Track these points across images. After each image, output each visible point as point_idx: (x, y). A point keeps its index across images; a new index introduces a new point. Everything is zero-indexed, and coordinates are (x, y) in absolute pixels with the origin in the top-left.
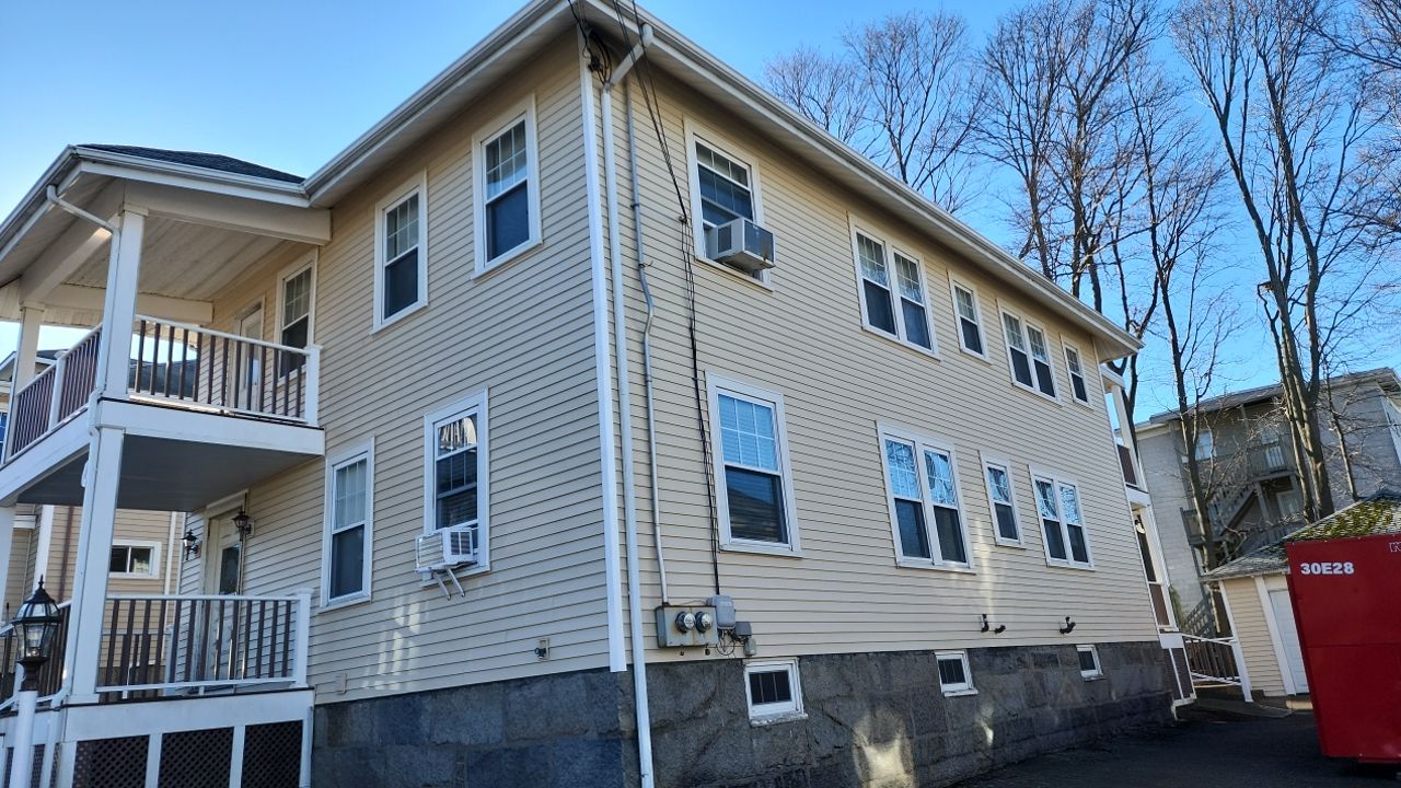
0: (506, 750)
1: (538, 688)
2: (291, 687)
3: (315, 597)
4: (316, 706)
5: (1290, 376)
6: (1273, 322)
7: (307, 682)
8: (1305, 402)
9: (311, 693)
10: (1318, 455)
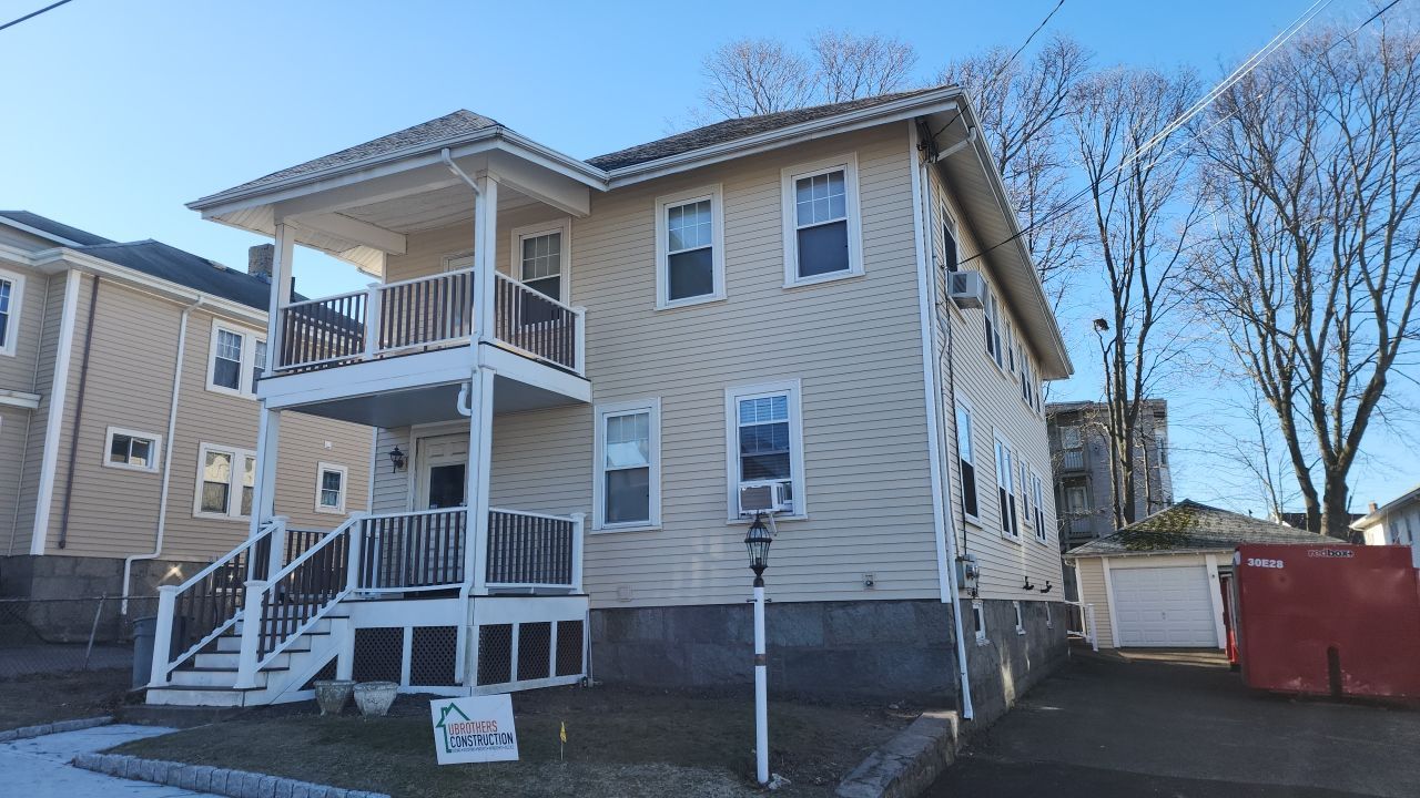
0: (830, 652)
1: (862, 610)
2: (571, 593)
3: (588, 520)
4: (592, 610)
5: (1117, 400)
6: (1106, 354)
7: (584, 590)
8: (1126, 423)
9: (586, 598)
10: (1129, 465)
